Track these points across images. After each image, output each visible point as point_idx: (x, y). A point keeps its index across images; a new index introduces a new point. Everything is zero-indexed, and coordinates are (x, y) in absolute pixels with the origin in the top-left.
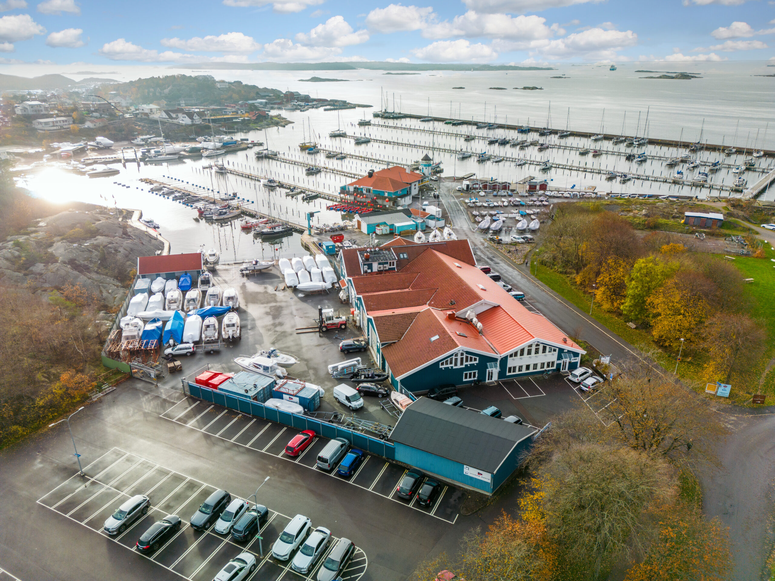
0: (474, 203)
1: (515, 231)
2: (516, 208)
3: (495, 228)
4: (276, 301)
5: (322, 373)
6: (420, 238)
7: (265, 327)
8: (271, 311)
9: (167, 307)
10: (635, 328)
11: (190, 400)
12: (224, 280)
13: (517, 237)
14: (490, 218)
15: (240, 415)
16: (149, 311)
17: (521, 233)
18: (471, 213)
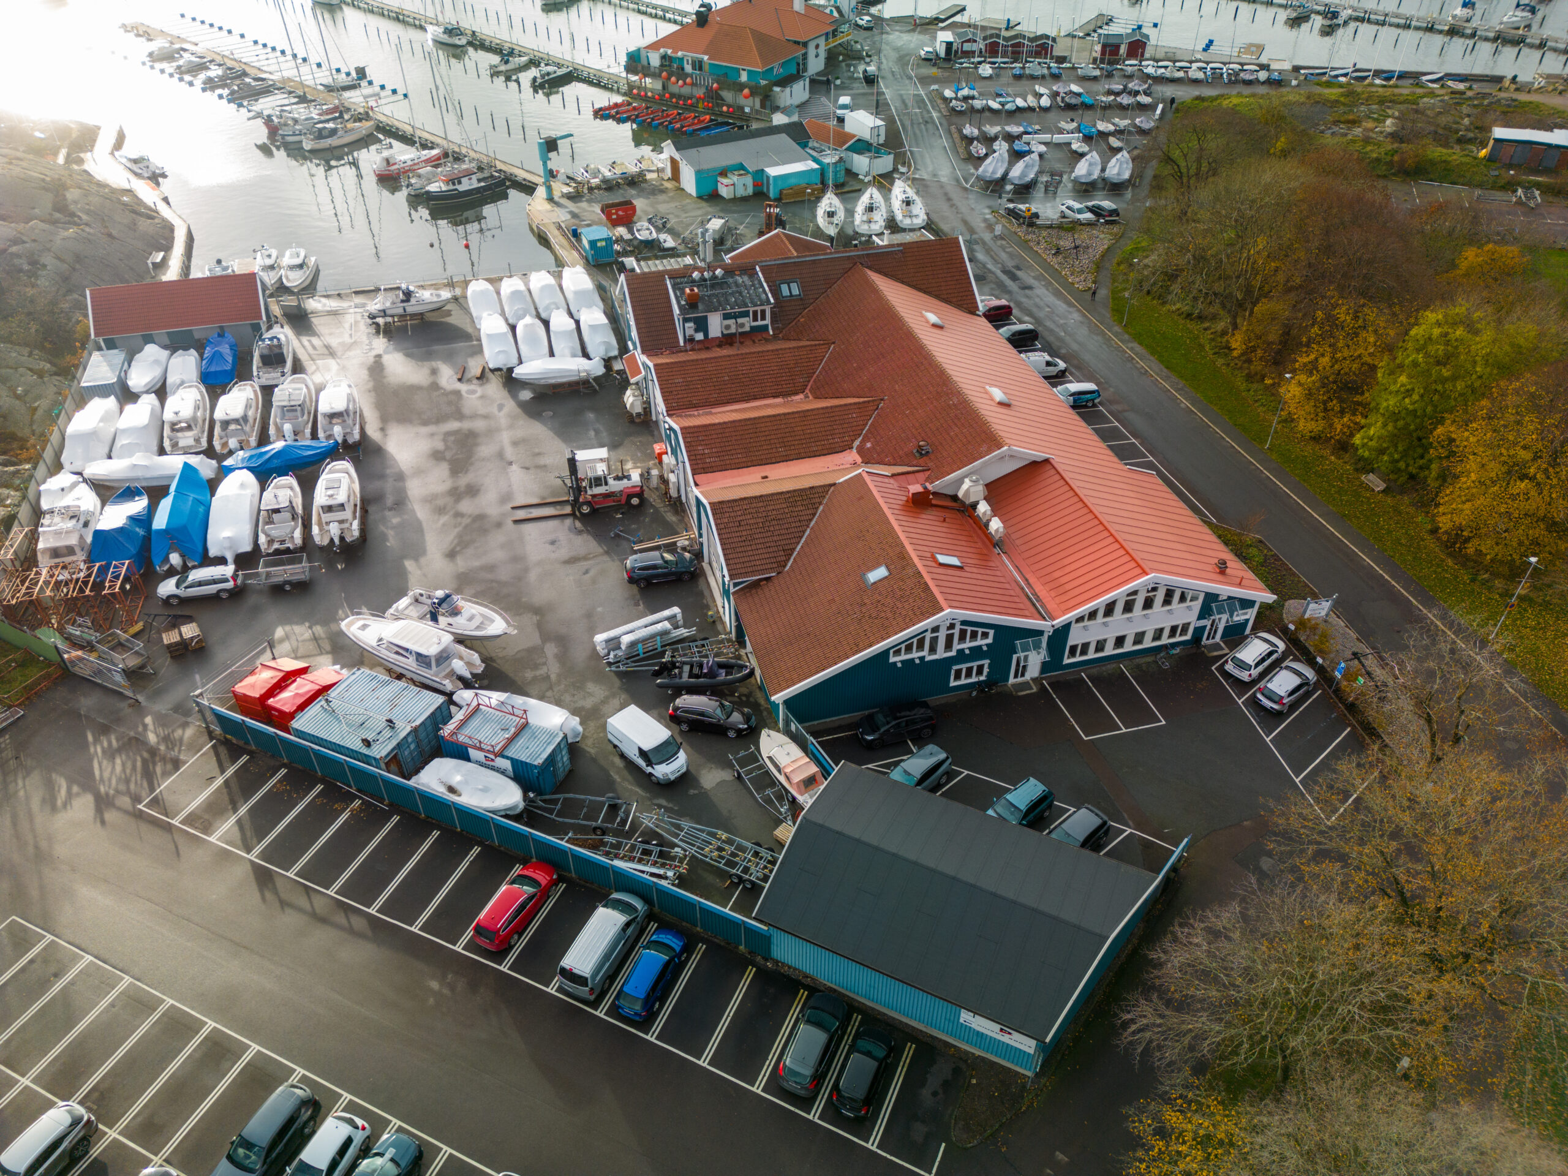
0: (966, 99)
1: (1070, 185)
2: (1071, 114)
3: (1020, 178)
4: (459, 416)
5: (579, 655)
6: (831, 214)
7: (429, 500)
8: (447, 448)
9: (167, 444)
10: (1383, 491)
11: (223, 751)
12: (328, 347)
13: (1076, 205)
14: (1005, 146)
15: (357, 803)
16: (120, 457)
17: (1086, 191)
18: (960, 131)
